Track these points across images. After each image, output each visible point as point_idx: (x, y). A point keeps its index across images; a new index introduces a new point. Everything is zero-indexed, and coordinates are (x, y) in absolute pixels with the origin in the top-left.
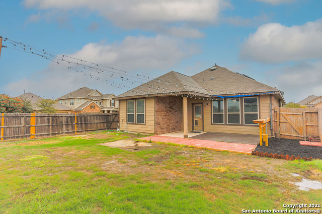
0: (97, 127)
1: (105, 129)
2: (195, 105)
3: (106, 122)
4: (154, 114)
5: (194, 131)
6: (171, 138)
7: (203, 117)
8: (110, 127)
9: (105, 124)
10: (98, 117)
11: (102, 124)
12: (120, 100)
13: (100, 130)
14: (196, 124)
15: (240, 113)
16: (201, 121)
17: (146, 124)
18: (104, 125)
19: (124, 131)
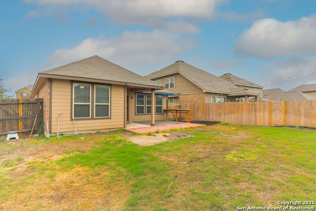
17: (112, 117)
19: (63, 133)
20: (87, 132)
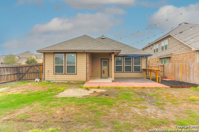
0: (7, 79)
1: (15, 81)
2: (102, 60)
3: (17, 74)
4: (85, 66)
5: (102, 77)
6: (105, 83)
7: (109, 68)
8: (22, 78)
9: (16, 75)
10: (9, 69)
11: (13, 76)
12: (44, 53)
13: (10, 82)
14: (104, 73)
15: (132, 66)
16: (107, 70)
17: (77, 74)
18: (14, 77)
19: (51, 81)
20: (62, 82)
